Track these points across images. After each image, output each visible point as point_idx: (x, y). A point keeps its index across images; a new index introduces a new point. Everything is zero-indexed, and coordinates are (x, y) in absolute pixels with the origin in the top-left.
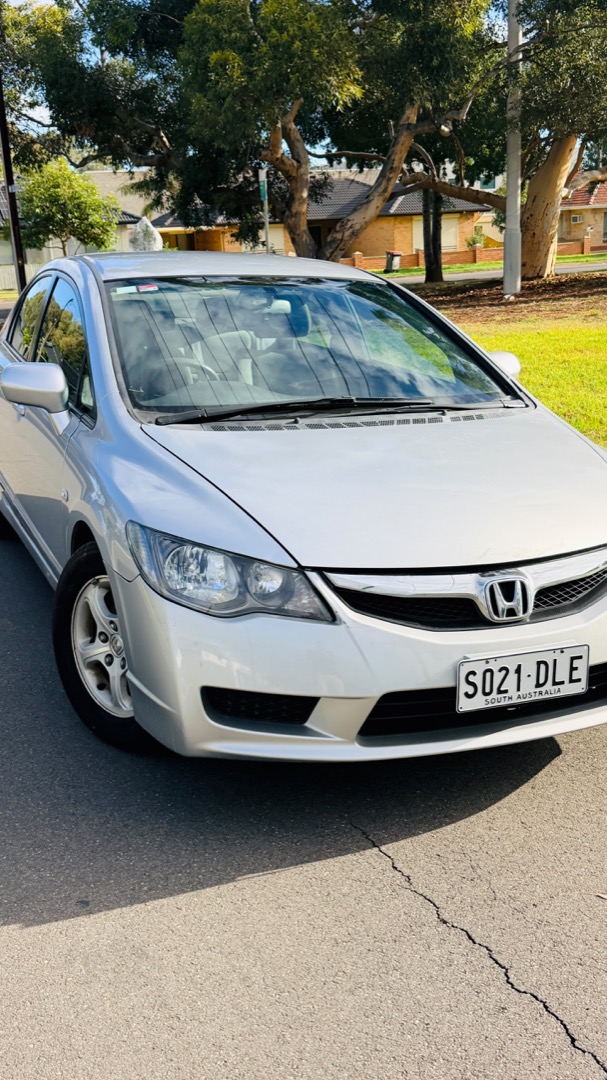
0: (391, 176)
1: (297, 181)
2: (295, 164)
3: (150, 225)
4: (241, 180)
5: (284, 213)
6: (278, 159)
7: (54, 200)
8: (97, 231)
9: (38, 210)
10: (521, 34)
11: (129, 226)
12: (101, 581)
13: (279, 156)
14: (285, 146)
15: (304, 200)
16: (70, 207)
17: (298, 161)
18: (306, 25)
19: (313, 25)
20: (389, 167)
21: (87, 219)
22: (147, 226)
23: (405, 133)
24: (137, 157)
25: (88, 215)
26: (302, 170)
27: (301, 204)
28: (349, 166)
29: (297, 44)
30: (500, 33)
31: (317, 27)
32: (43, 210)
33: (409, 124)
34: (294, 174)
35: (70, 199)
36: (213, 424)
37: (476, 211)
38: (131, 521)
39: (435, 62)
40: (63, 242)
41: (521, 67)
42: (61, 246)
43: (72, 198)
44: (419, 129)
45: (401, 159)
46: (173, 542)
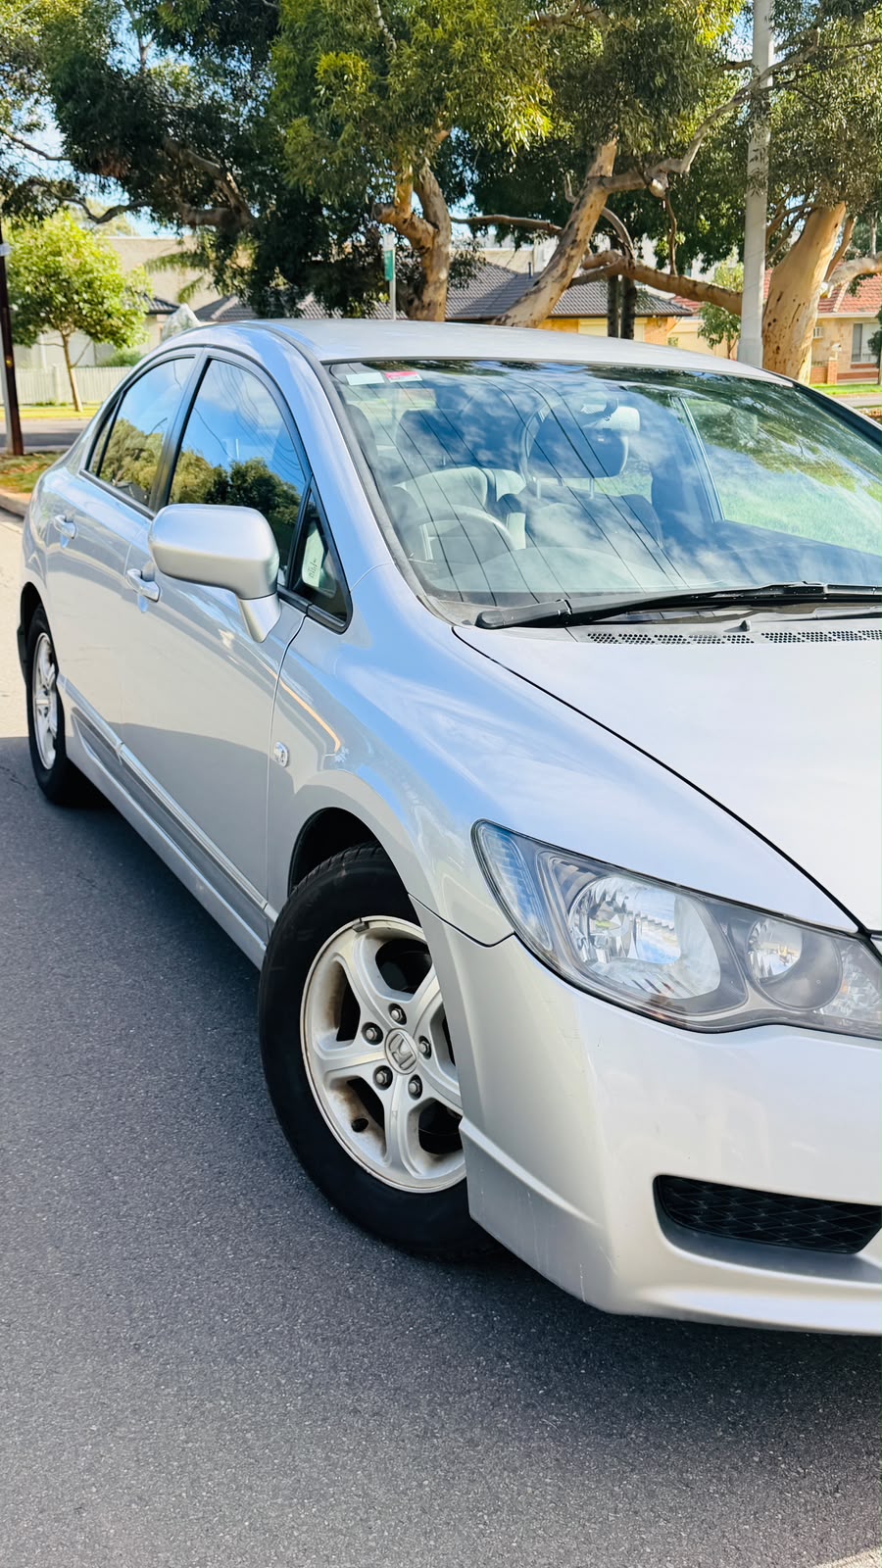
0: (573, 253)
1: (432, 256)
2: (430, 228)
3: (193, 317)
4: (349, 250)
5: (411, 302)
6: (405, 221)
7: (53, 274)
8: (115, 322)
9: (28, 289)
10: (771, 50)
11: (160, 317)
12: (373, 926)
13: (407, 216)
14: (415, 202)
15: (442, 283)
16: (77, 285)
17: (435, 226)
18: (470, 15)
19: (482, 15)
20: (570, 240)
21: (102, 303)
22: (188, 319)
23: (595, 190)
24: (190, 211)
25: (103, 298)
26: (440, 240)
27: (437, 289)
28: (500, 238)
29: (459, 44)
30: (739, 47)
31: (488, 19)
32: (36, 288)
33: (602, 177)
34: (429, 245)
35: (76, 273)
36: (592, 629)
37: (672, 315)
38: (485, 822)
39: (659, 81)
40: (64, 337)
41: (773, 99)
42: (62, 343)
43: (82, 271)
44: (617, 185)
45: (588, 228)
46: (583, 870)
